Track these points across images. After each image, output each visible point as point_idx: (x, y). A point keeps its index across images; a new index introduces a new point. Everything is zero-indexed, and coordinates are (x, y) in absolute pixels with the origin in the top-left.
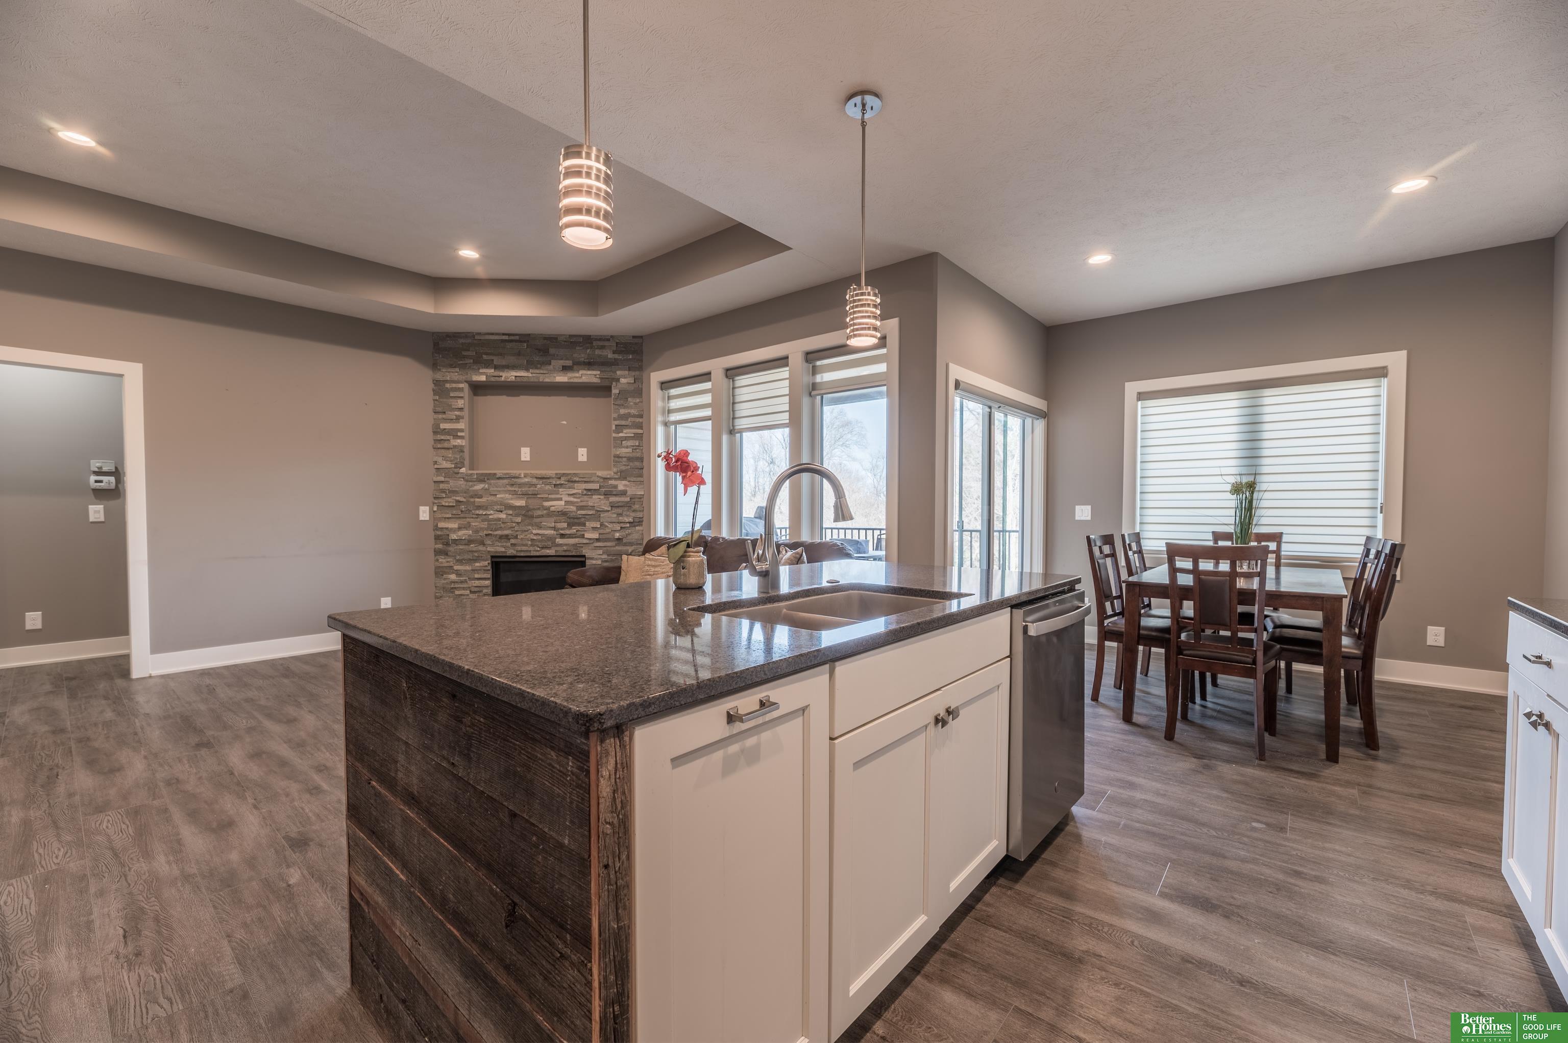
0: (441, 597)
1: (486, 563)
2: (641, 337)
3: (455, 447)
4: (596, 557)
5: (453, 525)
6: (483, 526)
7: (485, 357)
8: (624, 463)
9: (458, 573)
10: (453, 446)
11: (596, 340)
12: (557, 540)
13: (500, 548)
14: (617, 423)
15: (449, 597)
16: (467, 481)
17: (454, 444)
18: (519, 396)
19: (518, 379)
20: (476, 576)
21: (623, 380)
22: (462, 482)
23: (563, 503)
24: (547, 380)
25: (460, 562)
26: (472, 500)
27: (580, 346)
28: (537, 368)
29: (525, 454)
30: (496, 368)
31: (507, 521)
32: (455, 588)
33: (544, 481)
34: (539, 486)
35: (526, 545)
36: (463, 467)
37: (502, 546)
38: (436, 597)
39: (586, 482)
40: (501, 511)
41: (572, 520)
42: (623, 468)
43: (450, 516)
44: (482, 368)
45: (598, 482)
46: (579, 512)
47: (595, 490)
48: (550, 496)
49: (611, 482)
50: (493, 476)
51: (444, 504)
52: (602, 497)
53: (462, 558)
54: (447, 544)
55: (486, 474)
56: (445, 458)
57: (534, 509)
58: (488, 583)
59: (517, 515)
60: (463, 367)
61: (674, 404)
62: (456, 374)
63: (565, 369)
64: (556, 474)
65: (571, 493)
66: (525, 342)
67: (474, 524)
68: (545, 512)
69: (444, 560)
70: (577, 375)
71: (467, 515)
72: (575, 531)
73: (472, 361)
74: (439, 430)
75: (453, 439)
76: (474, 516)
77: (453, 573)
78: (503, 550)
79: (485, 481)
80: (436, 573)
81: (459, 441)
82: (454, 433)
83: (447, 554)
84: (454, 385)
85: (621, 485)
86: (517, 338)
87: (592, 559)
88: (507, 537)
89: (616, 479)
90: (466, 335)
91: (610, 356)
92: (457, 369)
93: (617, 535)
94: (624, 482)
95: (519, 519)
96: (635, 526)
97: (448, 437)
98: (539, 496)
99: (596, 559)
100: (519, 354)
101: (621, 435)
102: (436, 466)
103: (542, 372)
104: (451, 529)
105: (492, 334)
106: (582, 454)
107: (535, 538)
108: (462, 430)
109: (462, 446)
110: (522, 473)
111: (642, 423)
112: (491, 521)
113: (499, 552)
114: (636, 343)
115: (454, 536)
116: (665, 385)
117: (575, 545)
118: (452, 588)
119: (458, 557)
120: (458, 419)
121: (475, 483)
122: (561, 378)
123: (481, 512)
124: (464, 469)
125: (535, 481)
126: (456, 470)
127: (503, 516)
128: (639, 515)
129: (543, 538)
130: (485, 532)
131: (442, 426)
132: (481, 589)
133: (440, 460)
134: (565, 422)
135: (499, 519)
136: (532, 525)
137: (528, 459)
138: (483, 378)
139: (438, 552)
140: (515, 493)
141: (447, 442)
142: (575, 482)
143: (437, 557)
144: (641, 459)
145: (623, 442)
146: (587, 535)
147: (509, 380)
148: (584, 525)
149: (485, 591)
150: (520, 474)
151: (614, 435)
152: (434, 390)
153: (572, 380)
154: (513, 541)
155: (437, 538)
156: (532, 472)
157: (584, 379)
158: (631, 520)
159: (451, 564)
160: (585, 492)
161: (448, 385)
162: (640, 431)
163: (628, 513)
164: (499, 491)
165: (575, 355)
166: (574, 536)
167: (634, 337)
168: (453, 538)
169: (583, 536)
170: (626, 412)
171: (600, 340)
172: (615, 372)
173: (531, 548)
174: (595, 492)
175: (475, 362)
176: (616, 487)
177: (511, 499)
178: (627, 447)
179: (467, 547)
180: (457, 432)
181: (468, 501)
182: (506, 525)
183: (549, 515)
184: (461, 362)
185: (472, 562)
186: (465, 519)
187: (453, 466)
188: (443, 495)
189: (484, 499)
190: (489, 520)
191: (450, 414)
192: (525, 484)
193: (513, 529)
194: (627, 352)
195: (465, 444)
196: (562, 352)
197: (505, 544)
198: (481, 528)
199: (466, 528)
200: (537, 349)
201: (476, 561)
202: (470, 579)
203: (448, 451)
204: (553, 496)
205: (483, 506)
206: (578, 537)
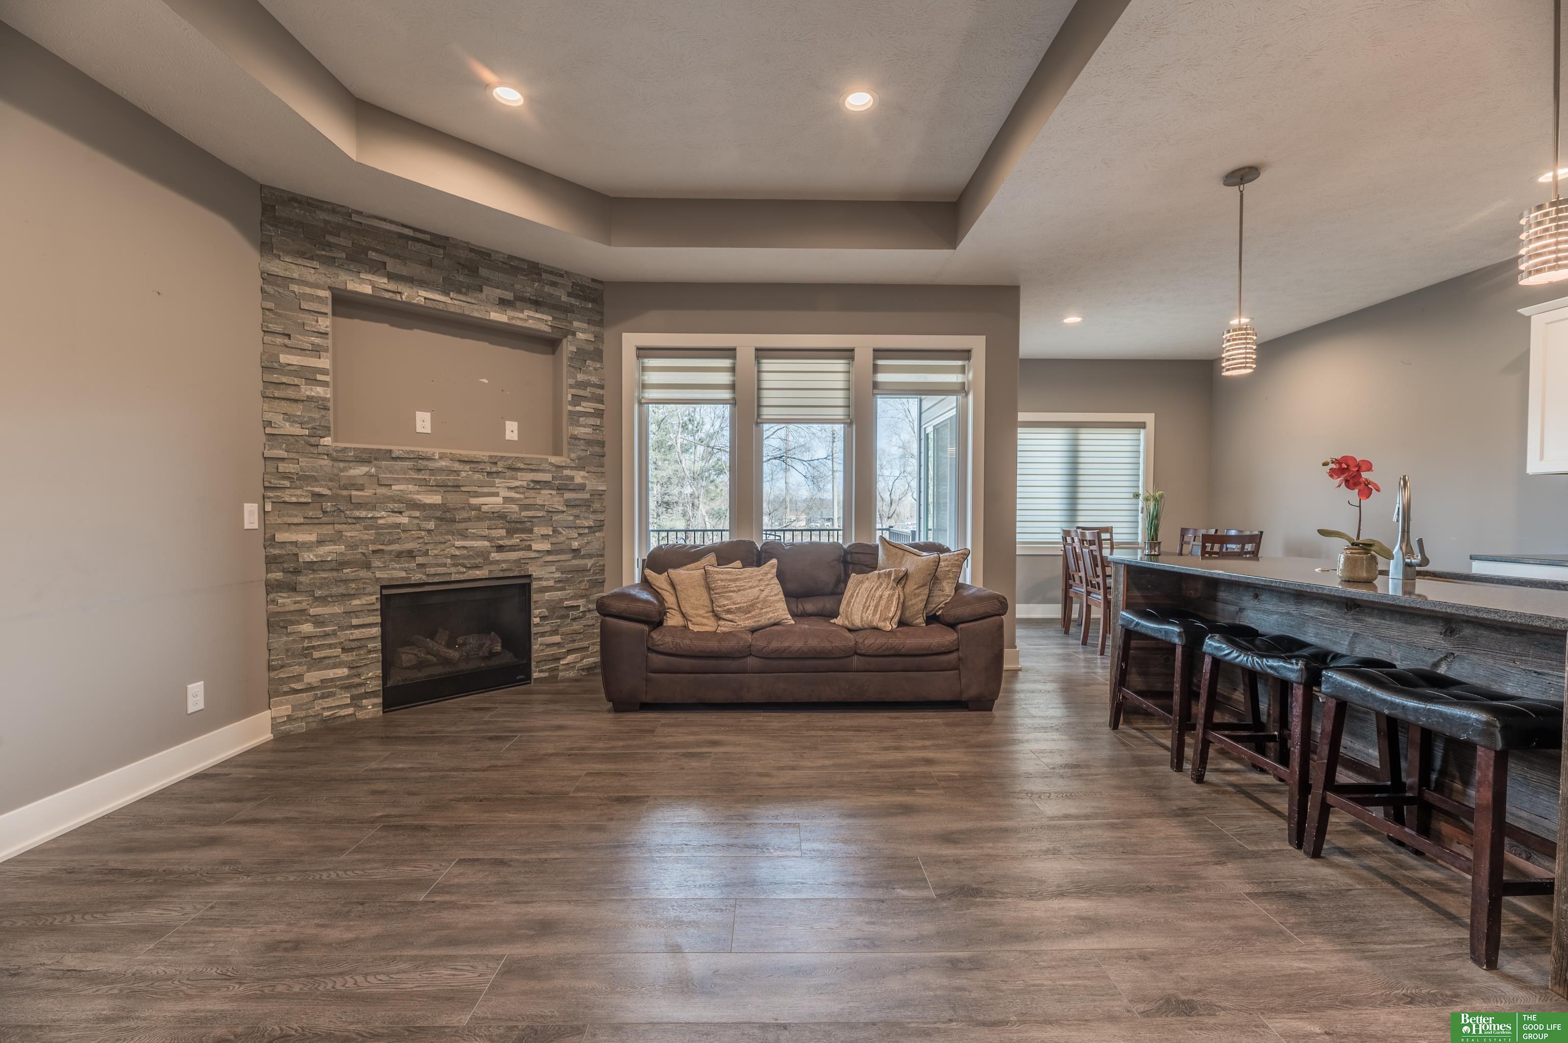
0: (282, 667)
1: (373, 597)
2: (602, 282)
3: (310, 399)
4: (546, 576)
5: (307, 537)
6: (366, 537)
7: (372, 255)
8: (583, 448)
9: (318, 621)
10: (308, 397)
11: (546, 271)
12: (493, 555)
13: (397, 572)
14: (574, 391)
15: (300, 664)
16: (335, 460)
17: (308, 393)
18: (410, 328)
19: (429, 304)
20: (355, 622)
21: (580, 335)
22: (326, 462)
23: (499, 500)
24: (476, 314)
25: (323, 600)
26: (345, 493)
27: (524, 275)
28: (459, 292)
29: (423, 422)
30: (391, 277)
31: (411, 527)
32: (313, 647)
33: (472, 466)
34: (463, 474)
35: (445, 565)
36: (329, 435)
37: (402, 569)
38: (271, 668)
39: (532, 470)
40: (401, 513)
41: (513, 524)
42: (583, 454)
43: (302, 520)
44: (366, 272)
45: (549, 471)
46: (523, 514)
47: (545, 482)
48: (480, 490)
49: (567, 472)
50: (388, 455)
51: (287, 499)
52: (554, 492)
53: (327, 593)
54: (297, 572)
55: (374, 451)
56: (289, 417)
57: (456, 509)
58: (376, 631)
59: (428, 519)
60: (330, 262)
61: (652, 378)
62: (313, 271)
63: (503, 303)
64: (490, 457)
65: (513, 485)
66: (439, 247)
67: (348, 534)
68: (473, 512)
69: (288, 600)
70: (521, 315)
71: (336, 519)
72: (518, 540)
73: (344, 255)
74: (276, 365)
75: (306, 384)
76: (350, 521)
77: (307, 621)
78: (404, 574)
79: (370, 462)
80: (269, 624)
81: (319, 389)
82: (310, 376)
83: (293, 589)
84: (308, 290)
85: (579, 477)
86: (427, 237)
87: (540, 579)
88: (411, 554)
89: (572, 468)
90: (334, 209)
91: (564, 298)
92: (316, 264)
93: (575, 545)
94: (582, 473)
95: (431, 525)
96: (594, 532)
97: (296, 381)
98: (463, 489)
99: (547, 579)
100: (430, 264)
101: (578, 408)
102: (269, 430)
103: (470, 300)
104: (304, 544)
105: (385, 220)
106: (512, 430)
107: (457, 553)
108: (324, 372)
109: (325, 399)
110: (437, 452)
111: (603, 395)
112: (382, 528)
113: (398, 579)
114: (596, 289)
115: (308, 556)
116: (643, 352)
117: (518, 561)
118: (307, 648)
119: (318, 593)
120: (316, 351)
121: (351, 464)
122: (498, 316)
123: (363, 514)
124: (329, 439)
125: (457, 466)
126: (313, 440)
127: (404, 520)
128: (600, 517)
129: (471, 553)
130: (371, 547)
131: (284, 358)
132: (363, 642)
133: (278, 419)
134: (485, 381)
135: (398, 526)
136: (453, 534)
137: (428, 430)
138: (367, 289)
139: (272, 587)
140: (424, 483)
141: (293, 388)
142: (519, 469)
143: (272, 596)
144: (602, 444)
145: (581, 419)
146: (535, 546)
147: (416, 302)
148: (531, 531)
149: (370, 646)
150: (433, 454)
151: (570, 408)
152: (262, 290)
153: (514, 322)
154: (420, 560)
155: (271, 561)
156: (454, 452)
157: (531, 324)
158: (591, 523)
159: (304, 605)
160: (532, 485)
161: (295, 288)
162: (601, 407)
163: (586, 515)
164: (397, 480)
165: (517, 286)
166: (516, 548)
167: (593, 280)
168: (308, 560)
169: (529, 548)
170: (586, 378)
171: (551, 273)
172: (571, 323)
173: (453, 570)
174: (546, 484)
175: (351, 258)
176: (572, 478)
177: (418, 493)
178: (584, 426)
179: (335, 574)
180: (315, 374)
181: (338, 495)
182: (408, 535)
183: (479, 519)
184: (323, 253)
185: (346, 598)
186: (331, 526)
187: (307, 432)
188: (287, 483)
189: (368, 493)
190: (378, 527)
191: (300, 340)
192: (441, 470)
193: (421, 541)
194: (585, 299)
195: (328, 396)
196: (498, 276)
197: (407, 565)
198: (362, 541)
199: (333, 541)
200: (459, 264)
201: (352, 596)
202: (342, 628)
203: (294, 405)
204: (485, 490)
205: (366, 504)
206: (522, 549)
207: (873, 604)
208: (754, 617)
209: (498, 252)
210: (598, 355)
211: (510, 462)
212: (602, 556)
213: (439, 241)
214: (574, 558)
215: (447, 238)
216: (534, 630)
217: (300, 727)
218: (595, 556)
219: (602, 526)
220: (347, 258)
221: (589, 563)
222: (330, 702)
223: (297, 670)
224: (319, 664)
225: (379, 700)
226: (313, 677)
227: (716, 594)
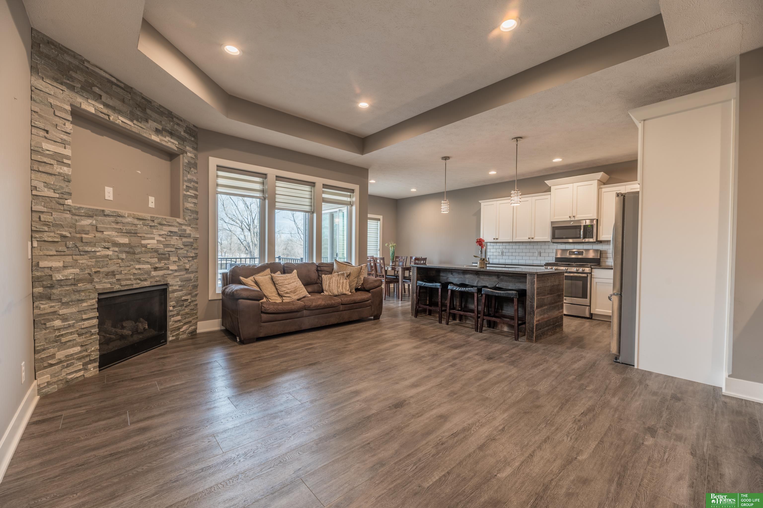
0: (43, 350)
1: (94, 301)
2: (197, 128)
3: (60, 174)
5: (57, 264)
6: (90, 263)
7: (96, 90)
8: (190, 215)
9: (64, 319)
10: (59, 173)
11: (175, 117)
12: (153, 273)
13: (106, 285)
15: (53, 347)
16: (73, 214)
17: (58, 170)
19: (123, 125)
20: (84, 317)
21: (189, 154)
22: (68, 216)
23: (155, 242)
24: (145, 135)
25: (66, 304)
26: (78, 235)
27: (166, 117)
28: (138, 120)
29: (109, 193)
30: (106, 105)
31: (114, 257)
32: (62, 335)
33: (144, 222)
34: (139, 226)
35: (130, 279)
36: (70, 198)
37: (109, 283)
38: (36, 352)
39: (170, 226)
40: (108, 248)
41: (161, 256)
42: (190, 218)
43: (54, 253)
44: (92, 99)
45: (177, 227)
46: (166, 249)
47: (175, 232)
48: (146, 236)
49: (184, 227)
50: (102, 213)
51: (46, 239)
52: (178, 238)
53: (69, 299)
54: (52, 287)
55: (93, 210)
56: (46, 184)
57: (135, 247)
58: (96, 321)
59: (121, 252)
60: (72, 88)
61: (221, 181)
62: (61, 92)
63: (157, 131)
64: (151, 217)
65: (161, 233)
66: (128, 92)
67: (81, 262)
68: (143, 249)
69: (46, 306)
70: (165, 139)
71: (75, 252)
72: (163, 264)
73: (80, 86)
74: (40, 150)
75: (57, 165)
77: (57, 319)
78: (109, 286)
79: (93, 217)
80: (34, 323)
81: (65, 168)
82: (60, 159)
83: (49, 298)
84: (59, 104)
86: (122, 85)
87: (172, 285)
88: (113, 274)
89: (186, 225)
90: (75, 55)
91: (182, 133)
92: (64, 88)
93: (187, 266)
94: (190, 228)
95: (124, 256)
96: (194, 260)
97: (52, 162)
98: (139, 235)
99: (175, 286)
100: (123, 101)
101: (188, 193)
102: (34, 192)
103: (143, 126)
104: (56, 268)
105: (101, 69)
106: (152, 202)
107: (136, 272)
108: (68, 157)
109: (68, 175)
110: (125, 213)
111: (197, 187)
112: (99, 258)
113: (107, 289)
114: (195, 131)
115: (58, 276)
116: (219, 168)
117: (163, 276)
118: (58, 336)
119: (65, 300)
120: (63, 143)
121: (82, 218)
122: (155, 138)
123: (89, 249)
124: (71, 201)
125: (136, 222)
126: (61, 201)
127: (110, 253)
128: (197, 251)
129: (142, 272)
130: (94, 270)
131: (45, 146)
132: (88, 329)
133: (40, 185)
134: (139, 172)
135: (107, 256)
136: (134, 261)
137: (111, 198)
138: (92, 110)
139: (36, 298)
140: (120, 231)
141: (49, 166)
142: (164, 225)
143: (36, 304)
144: (197, 213)
145: (189, 199)
146: (172, 267)
147: (117, 123)
148: (168, 259)
149: (93, 331)
151: (185, 193)
152: (31, 98)
153: (162, 142)
154: (118, 277)
155: (35, 281)
156: (135, 213)
157: (169, 145)
158: (193, 255)
159: (56, 309)
160: (169, 233)
161: (52, 101)
163: (191, 250)
164: (107, 228)
165: (163, 123)
166: (162, 268)
167: (194, 126)
168: (59, 279)
169: (168, 269)
170: (191, 177)
171: (177, 118)
172: (185, 147)
173: (134, 282)
175: (82, 88)
176: (185, 230)
177: (117, 236)
178: (190, 203)
179: (73, 287)
180: (63, 158)
181: (74, 237)
182: (112, 261)
183: (146, 252)
184: (68, 82)
185: (79, 302)
186: (71, 257)
187: (57, 196)
188: (46, 228)
189: (91, 236)
190: (97, 257)
191: (54, 134)
192: (128, 223)
193: (118, 265)
194: (190, 135)
195: (70, 173)
196: (154, 115)
197: (111, 280)
198: (88, 266)
199: (73, 267)
200: (137, 104)
201: (82, 301)
202: (77, 322)
203: (50, 177)
204: (149, 236)
205: (91, 242)
206: (165, 269)
207: (341, 285)
208: (297, 294)
209: (155, 102)
210: (195, 166)
211: (160, 220)
212: (197, 272)
213: (128, 89)
214: (187, 273)
215: (132, 88)
216: (169, 314)
217: (54, 388)
218: (194, 273)
219: (197, 256)
220: (81, 88)
221: (192, 276)
222: (71, 369)
223: (52, 351)
224: (64, 345)
225: (97, 364)
226: (60, 355)
227: (279, 286)
